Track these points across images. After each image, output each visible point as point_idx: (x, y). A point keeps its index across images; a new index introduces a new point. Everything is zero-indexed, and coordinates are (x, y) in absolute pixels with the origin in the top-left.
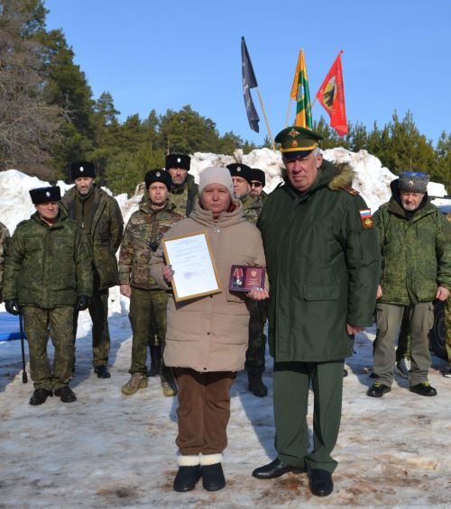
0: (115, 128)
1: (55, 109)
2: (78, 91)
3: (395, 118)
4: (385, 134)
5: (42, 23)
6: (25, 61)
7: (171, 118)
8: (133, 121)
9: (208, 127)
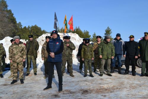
0: (21, 29)
2: (14, 21)
3: (76, 27)
5: (7, 8)
7: (32, 27)
8: (25, 28)
9: (40, 29)
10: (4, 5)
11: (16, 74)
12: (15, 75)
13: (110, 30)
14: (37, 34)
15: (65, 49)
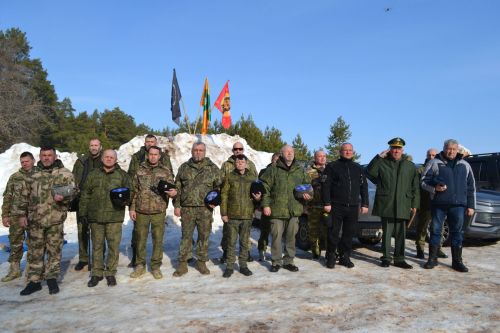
0: (72, 120)
2: (50, 96)
3: (242, 118)
5: (27, 54)
7: (107, 114)
8: (84, 116)
9: (129, 121)
10: (18, 45)
11: (40, 265)
12: (35, 266)
13: (347, 128)
14: (121, 136)
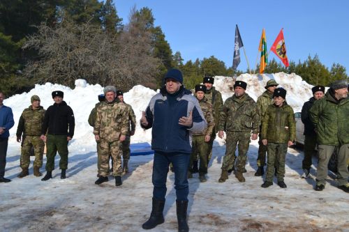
0: (182, 66)
1: (157, 59)
2: (167, 51)
4: (304, 65)
5: (152, 24)
6: (145, 41)
9: (222, 65)
11: (107, 166)
12: (104, 167)
15: (234, 114)
